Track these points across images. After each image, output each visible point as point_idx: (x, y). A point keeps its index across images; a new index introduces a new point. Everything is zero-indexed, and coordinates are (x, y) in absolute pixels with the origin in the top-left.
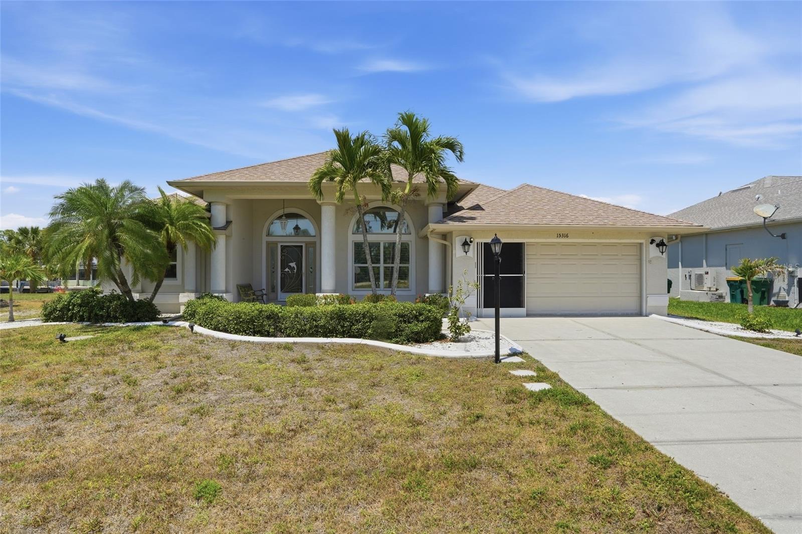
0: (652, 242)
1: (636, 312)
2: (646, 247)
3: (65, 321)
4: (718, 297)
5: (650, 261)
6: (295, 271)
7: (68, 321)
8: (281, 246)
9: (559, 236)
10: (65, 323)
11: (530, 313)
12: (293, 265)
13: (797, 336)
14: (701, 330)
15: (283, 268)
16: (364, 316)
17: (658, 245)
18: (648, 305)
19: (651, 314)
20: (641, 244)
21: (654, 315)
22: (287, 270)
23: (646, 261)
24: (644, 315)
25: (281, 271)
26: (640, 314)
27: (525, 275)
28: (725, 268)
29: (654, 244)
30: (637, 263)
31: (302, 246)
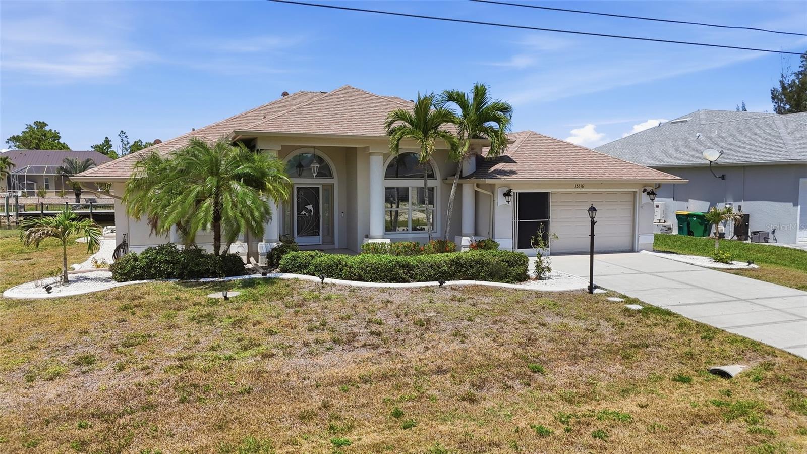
0: (645, 190)
1: (629, 248)
2: (639, 194)
3: (144, 279)
4: (667, 229)
5: (642, 207)
6: (312, 213)
7: (149, 279)
8: (297, 188)
9: (577, 186)
10: (145, 281)
11: (552, 252)
12: (310, 207)
13: (748, 266)
14: (687, 263)
15: (299, 211)
16: (477, 262)
17: (648, 194)
18: (639, 243)
19: (641, 250)
20: (635, 192)
21: (643, 251)
22: (303, 212)
23: (639, 207)
24: (636, 250)
25: (298, 214)
26: (632, 250)
27: (550, 220)
28: (672, 199)
29: (646, 193)
30: (632, 208)
31: (319, 188)
